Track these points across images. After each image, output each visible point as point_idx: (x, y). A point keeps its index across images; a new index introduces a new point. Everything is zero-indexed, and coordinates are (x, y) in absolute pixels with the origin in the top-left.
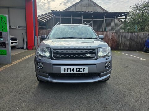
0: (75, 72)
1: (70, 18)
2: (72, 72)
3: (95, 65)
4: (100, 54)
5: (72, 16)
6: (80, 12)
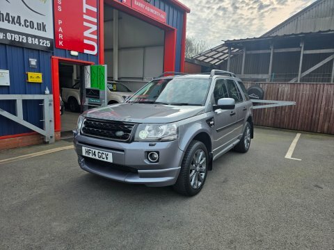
0: (97, 158)
1: (268, 51)
2: (93, 157)
3: (123, 151)
4: (143, 135)
5: (272, 47)
6: (293, 34)
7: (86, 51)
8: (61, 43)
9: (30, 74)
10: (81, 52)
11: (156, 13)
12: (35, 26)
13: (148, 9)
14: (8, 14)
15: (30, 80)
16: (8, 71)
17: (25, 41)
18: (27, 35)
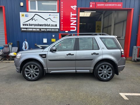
7: (71, 30)
8: (62, 29)
9: (52, 39)
10: (69, 31)
11: (113, 5)
12: (54, 26)
13: (107, 5)
14: (47, 24)
15: (52, 41)
16: (46, 39)
17: (51, 30)
18: (52, 29)
